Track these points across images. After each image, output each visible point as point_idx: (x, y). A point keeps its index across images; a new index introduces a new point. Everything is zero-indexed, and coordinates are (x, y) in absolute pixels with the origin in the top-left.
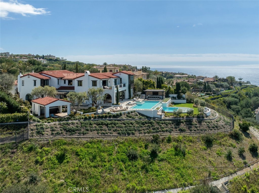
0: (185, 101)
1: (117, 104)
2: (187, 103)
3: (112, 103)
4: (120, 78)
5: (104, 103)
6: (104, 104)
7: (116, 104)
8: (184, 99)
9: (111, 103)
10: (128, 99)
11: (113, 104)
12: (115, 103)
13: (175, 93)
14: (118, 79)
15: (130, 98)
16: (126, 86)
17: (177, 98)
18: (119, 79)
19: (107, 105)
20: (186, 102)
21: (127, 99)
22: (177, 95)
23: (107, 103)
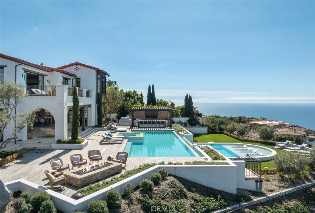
0: (205, 130)
1: (74, 140)
2: (209, 133)
3: (56, 138)
4: (76, 78)
5: (29, 138)
6: (30, 141)
7: (69, 142)
8: (202, 126)
9: (53, 136)
10: (96, 126)
11: (59, 142)
12: (66, 136)
13: (183, 116)
14: (71, 80)
15: (99, 125)
16: (92, 96)
17: (189, 124)
18: (74, 80)
19: (38, 146)
20: (206, 132)
21: (93, 127)
22: (187, 119)
23: (38, 137)
